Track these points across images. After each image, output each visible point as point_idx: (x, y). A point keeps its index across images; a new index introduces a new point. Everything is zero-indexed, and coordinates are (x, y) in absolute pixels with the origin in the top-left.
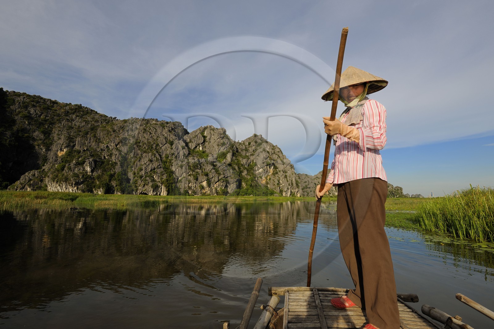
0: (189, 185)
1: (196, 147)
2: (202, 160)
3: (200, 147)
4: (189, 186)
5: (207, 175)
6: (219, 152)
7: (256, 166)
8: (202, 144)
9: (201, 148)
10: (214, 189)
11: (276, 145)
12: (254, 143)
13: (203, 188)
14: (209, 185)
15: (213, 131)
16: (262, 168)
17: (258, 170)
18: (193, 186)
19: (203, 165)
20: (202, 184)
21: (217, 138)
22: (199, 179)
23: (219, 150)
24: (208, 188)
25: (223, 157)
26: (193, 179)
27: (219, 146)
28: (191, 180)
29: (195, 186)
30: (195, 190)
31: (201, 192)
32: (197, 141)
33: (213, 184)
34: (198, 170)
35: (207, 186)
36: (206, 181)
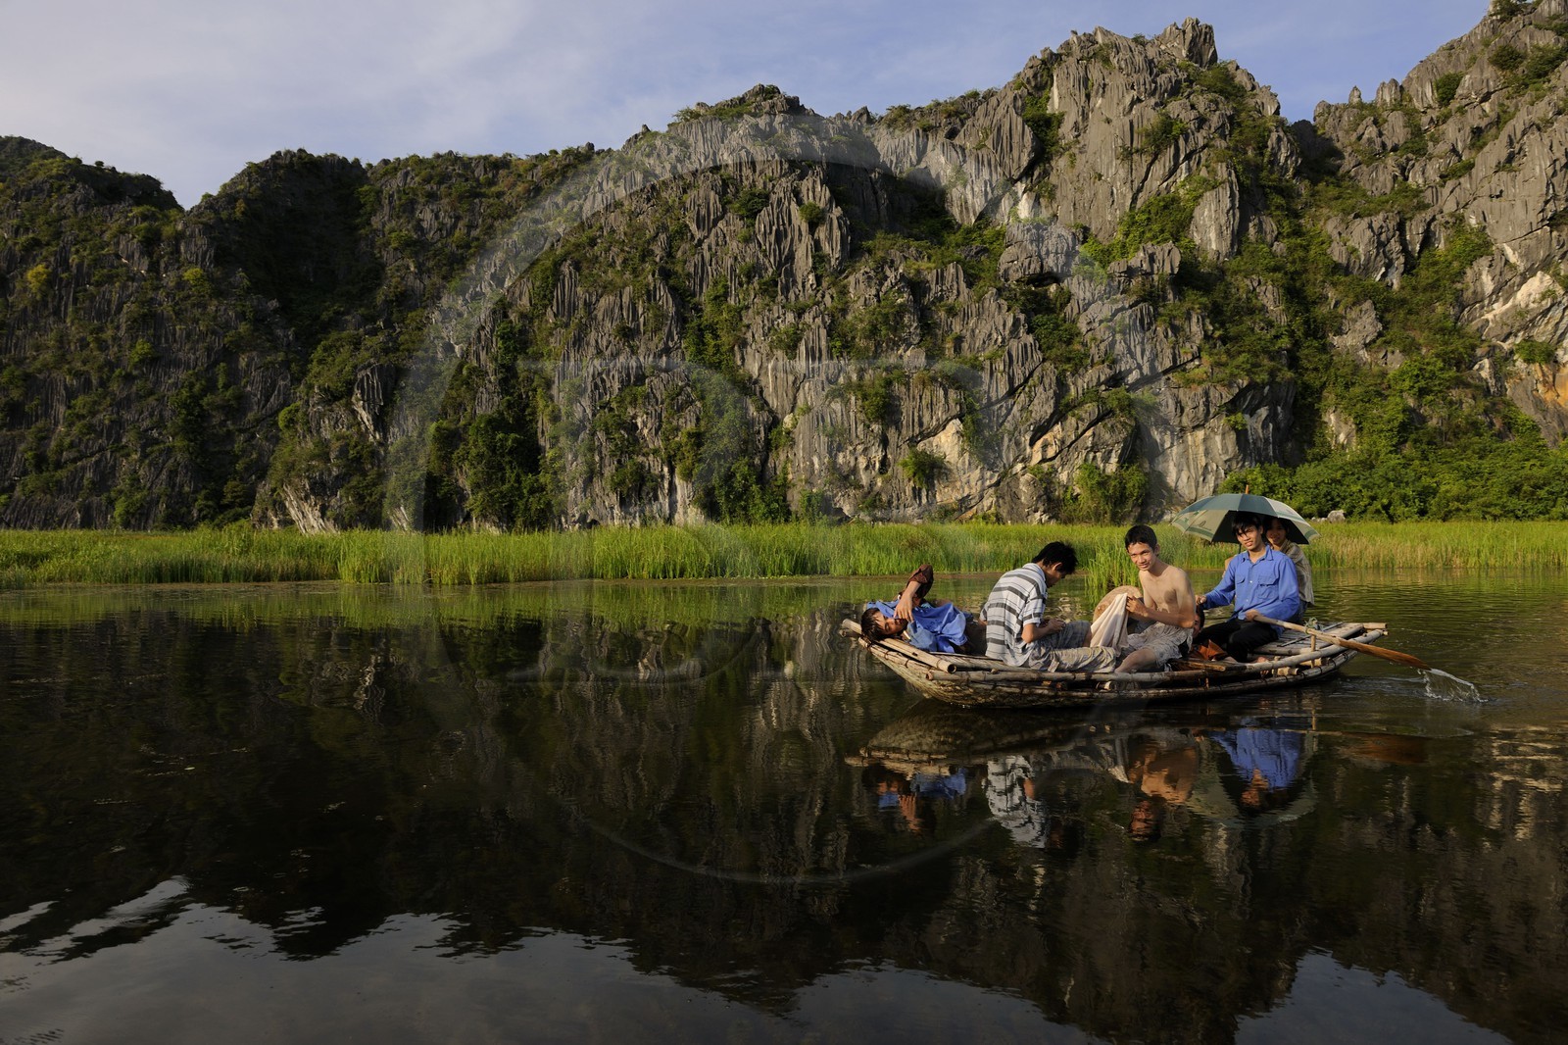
0: (840, 459)
3: (1016, 202)
4: (833, 467)
5: (966, 377)
6: (1142, 198)
7: (1484, 262)
8: (1028, 172)
9: (1024, 210)
10: (1028, 476)
12: (1490, 72)
13: (930, 470)
14: (982, 440)
15: (1104, 61)
16: (1546, 265)
17: (1504, 290)
18: (862, 462)
19: (951, 311)
20: (931, 443)
21: (1121, 108)
22: (908, 415)
23: (1140, 190)
24: (978, 471)
25: (1162, 231)
26: (861, 416)
27: (1136, 157)
28: (846, 425)
29: (877, 465)
30: (879, 494)
31: (924, 501)
32: (993, 162)
33: (1018, 444)
34: (908, 353)
35: (967, 455)
36: (957, 421)
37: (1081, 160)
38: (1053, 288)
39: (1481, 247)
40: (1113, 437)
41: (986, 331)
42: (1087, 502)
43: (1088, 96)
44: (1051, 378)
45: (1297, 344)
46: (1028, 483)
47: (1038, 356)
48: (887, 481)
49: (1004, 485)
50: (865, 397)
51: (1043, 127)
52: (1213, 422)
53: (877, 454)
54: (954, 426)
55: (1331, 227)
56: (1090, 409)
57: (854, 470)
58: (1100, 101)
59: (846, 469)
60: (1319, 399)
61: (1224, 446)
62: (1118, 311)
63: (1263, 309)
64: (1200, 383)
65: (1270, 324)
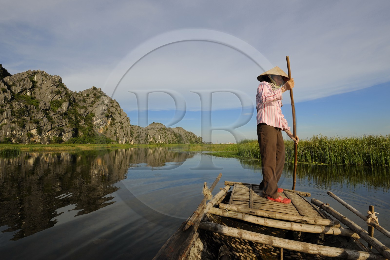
0: (13, 133)
1: (22, 92)
2: (30, 107)
3: (27, 92)
4: (12, 134)
5: (37, 122)
6: (53, 100)
7: (94, 117)
8: (30, 89)
9: (28, 94)
11: (115, 100)
12: (93, 95)
13: (31, 136)
14: (40, 132)
15: (46, 77)
16: (100, 119)
17: (96, 120)
18: (18, 133)
19: (33, 112)
20: (31, 132)
21: (50, 86)
22: (27, 127)
23: (53, 98)
24: (38, 136)
25: (58, 105)
26: (19, 126)
27: (53, 94)
28: (15, 127)
29: (20, 134)
30: (20, 139)
31: (29, 140)
33: (45, 133)
34: (25, 117)
35: (37, 134)
36: (36, 129)
37: (41, 90)
38: (47, 111)
39: (94, 115)
40: (59, 133)
41: (39, 116)
42: (54, 141)
43: (43, 81)
44: (50, 124)
45: (76, 123)
46: (46, 138)
47: (48, 121)
48: (22, 137)
49: (42, 139)
50: (20, 124)
51: (34, 82)
52: (70, 132)
53: (20, 132)
54: (35, 129)
55: (78, 109)
56: (56, 129)
57: (16, 135)
58: (45, 83)
59: (14, 134)
60: (79, 130)
61: (71, 135)
62: (58, 116)
63: (72, 118)
64: (69, 127)
65: (73, 120)
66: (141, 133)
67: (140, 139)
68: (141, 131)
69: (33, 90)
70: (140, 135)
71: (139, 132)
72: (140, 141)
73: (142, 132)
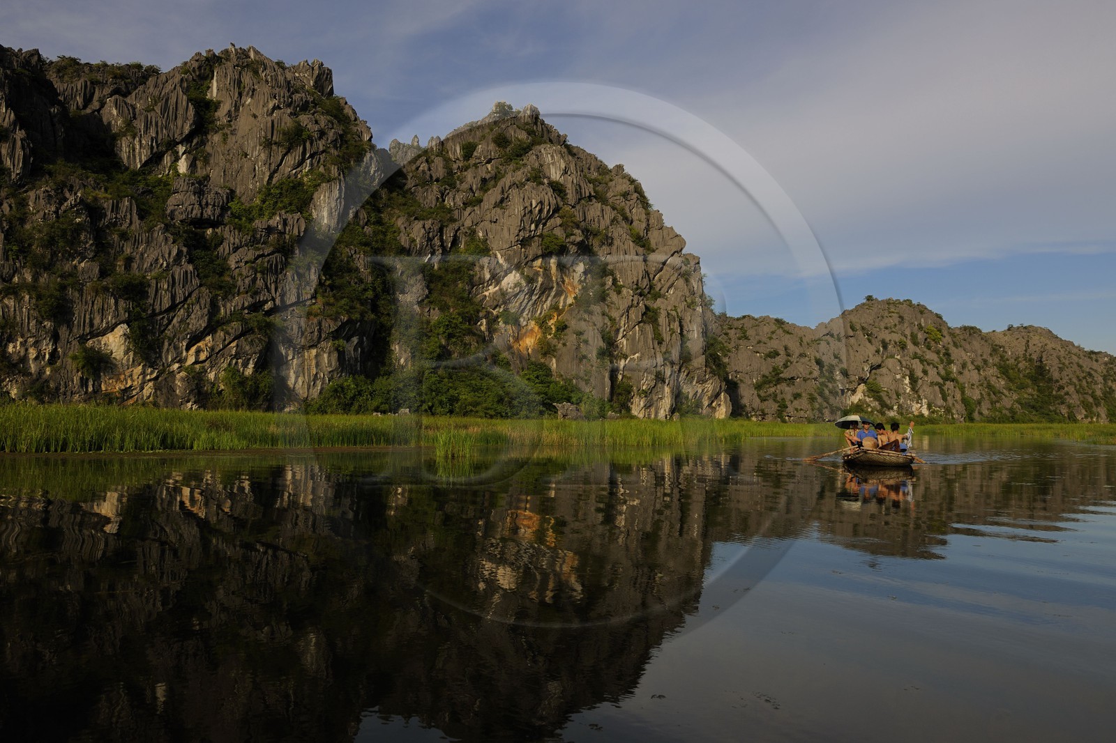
2: (116, 208)
3: (177, 159)
6: (274, 181)
8: (188, 139)
9: (183, 167)
11: (620, 168)
15: (256, 72)
18: (32, 353)
19: (124, 236)
20: (100, 342)
21: (265, 109)
22: (80, 317)
23: (275, 171)
24: (140, 367)
26: (35, 314)
27: (274, 147)
28: (18, 319)
29: (47, 356)
30: (47, 381)
31: (90, 389)
32: (160, 124)
33: (176, 348)
35: (131, 354)
36: (125, 326)
37: (231, 139)
38: (209, 231)
40: (252, 349)
43: (240, 94)
44: (206, 300)
45: (377, 297)
46: (182, 379)
47: (196, 282)
48: (54, 371)
49: (162, 381)
50: (39, 297)
51: (204, 108)
52: (323, 344)
53: (47, 347)
54: (121, 329)
55: (400, 223)
57: (24, 359)
58: (249, 100)
59: (16, 358)
60: (389, 335)
61: (329, 361)
62: (259, 256)
63: (357, 269)
64: (316, 315)
65: (361, 281)
66: (794, 359)
67: (787, 391)
68: (790, 345)
69: (203, 143)
70: (786, 366)
71: (782, 352)
72: (788, 403)
73: (795, 349)
